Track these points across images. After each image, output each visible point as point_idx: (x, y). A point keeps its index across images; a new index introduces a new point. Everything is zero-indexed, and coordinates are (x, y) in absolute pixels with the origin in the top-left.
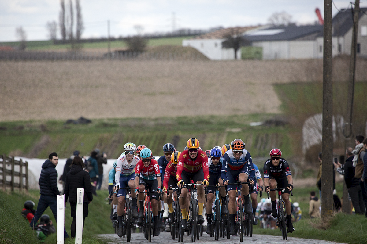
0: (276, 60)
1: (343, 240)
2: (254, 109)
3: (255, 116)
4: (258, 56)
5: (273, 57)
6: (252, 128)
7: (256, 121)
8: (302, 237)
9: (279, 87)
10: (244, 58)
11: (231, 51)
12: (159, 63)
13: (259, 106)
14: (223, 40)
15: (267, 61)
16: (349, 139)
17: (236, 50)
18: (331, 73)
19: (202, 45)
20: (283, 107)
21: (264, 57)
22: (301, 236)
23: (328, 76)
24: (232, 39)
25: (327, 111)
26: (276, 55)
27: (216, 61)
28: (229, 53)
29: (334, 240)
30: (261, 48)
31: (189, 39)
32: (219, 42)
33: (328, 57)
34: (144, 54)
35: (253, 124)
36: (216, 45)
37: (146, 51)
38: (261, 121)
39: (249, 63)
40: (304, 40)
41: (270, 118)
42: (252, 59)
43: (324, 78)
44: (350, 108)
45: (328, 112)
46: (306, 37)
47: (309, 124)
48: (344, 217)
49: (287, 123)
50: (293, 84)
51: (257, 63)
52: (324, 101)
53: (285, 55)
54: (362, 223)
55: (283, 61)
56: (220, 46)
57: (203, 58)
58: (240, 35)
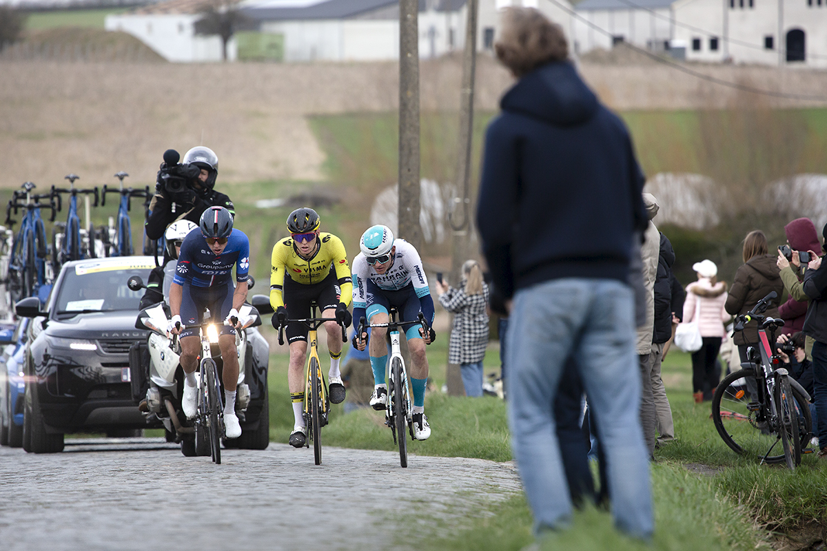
0: (313, 64)
1: (435, 451)
2: (265, 170)
3: (267, 186)
4: (275, 54)
5: (306, 56)
6: (261, 213)
7: (269, 198)
8: (349, 447)
9: (320, 122)
10: (243, 57)
11: (215, 42)
12: (52, 66)
13: (275, 164)
14: (197, 17)
15: (295, 64)
16: (462, 233)
17: (225, 40)
18: (416, 87)
19: (150, 28)
20: (329, 165)
21: (288, 57)
22: (347, 443)
23: (410, 94)
24: (217, 16)
25: (409, 170)
26: (314, 51)
27: (179, 65)
28: (210, 47)
29: (415, 450)
30: (281, 36)
31: (119, 14)
32: (188, 21)
33: (411, 53)
34: (16, 47)
35: (264, 204)
36: (181, 28)
37: (21, 40)
38: (280, 197)
39: (253, 69)
40: (373, 19)
41: (300, 190)
42: (259, 59)
43: (401, 98)
44: (463, 166)
45: (410, 173)
46: (379, 13)
47: (385, 204)
48: (442, 401)
49: (338, 201)
50: (350, 115)
51: (271, 69)
52: (401, 148)
53: (332, 52)
54: (480, 415)
55: (330, 64)
56: (189, 31)
57: (152, 56)
58: (233, 7)
